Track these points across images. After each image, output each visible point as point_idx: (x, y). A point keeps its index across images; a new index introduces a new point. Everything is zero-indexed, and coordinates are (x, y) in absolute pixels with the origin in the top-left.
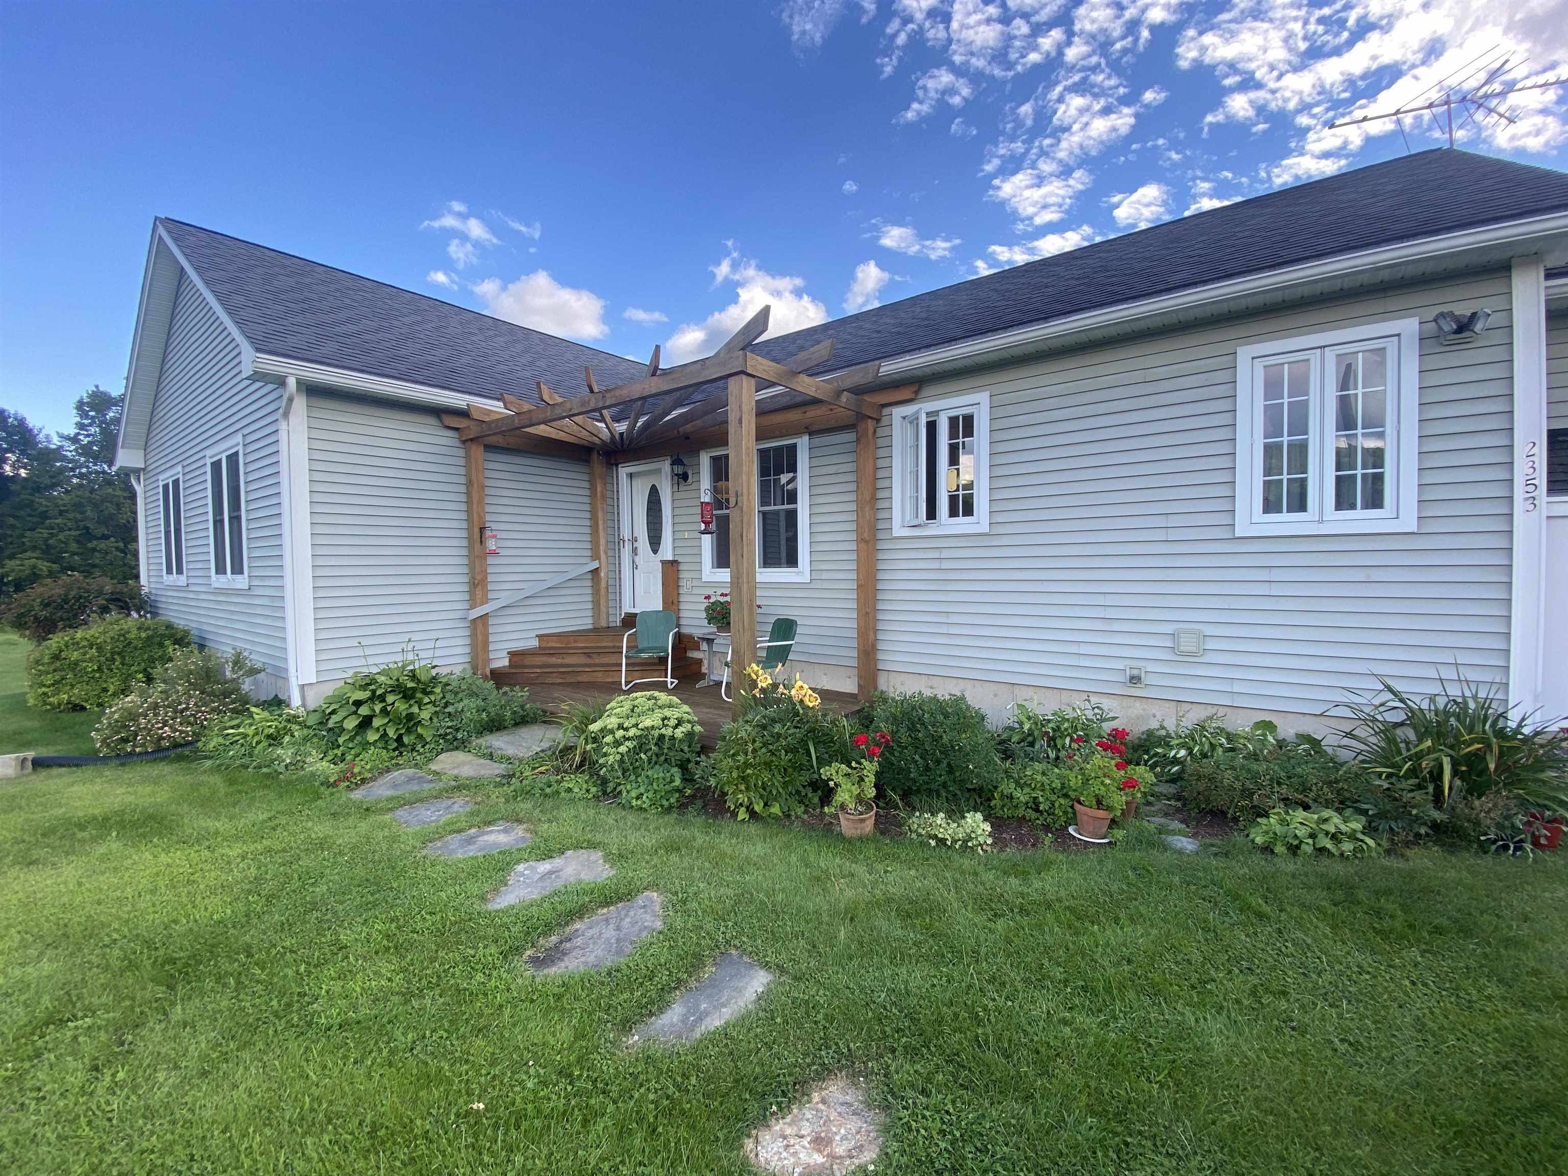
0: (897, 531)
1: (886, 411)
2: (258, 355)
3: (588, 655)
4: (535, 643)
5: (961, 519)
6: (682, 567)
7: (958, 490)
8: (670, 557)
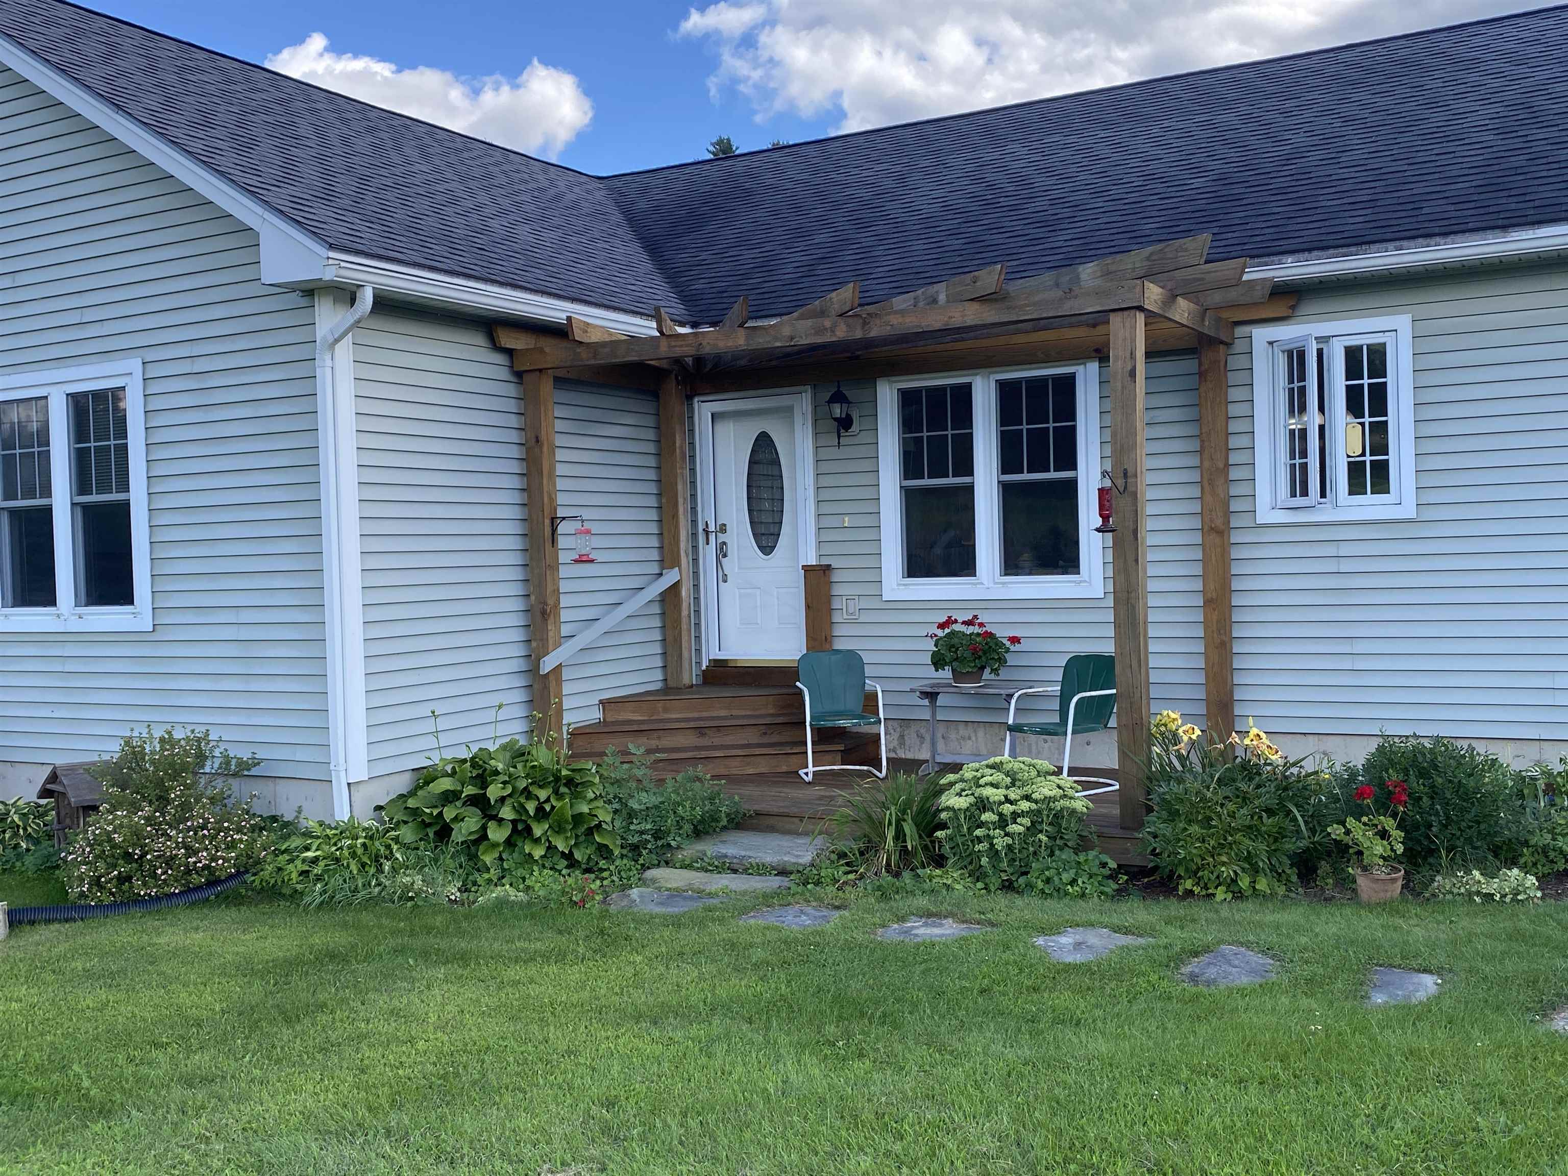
0: (1265, 515)
1: (1240, 331)
2: (332, 254)
3: (700, 731)
4: (596, 715)
5: (1369, 498)
6: (836, 577)
7: (1363, 454)
8: (812, 561)
